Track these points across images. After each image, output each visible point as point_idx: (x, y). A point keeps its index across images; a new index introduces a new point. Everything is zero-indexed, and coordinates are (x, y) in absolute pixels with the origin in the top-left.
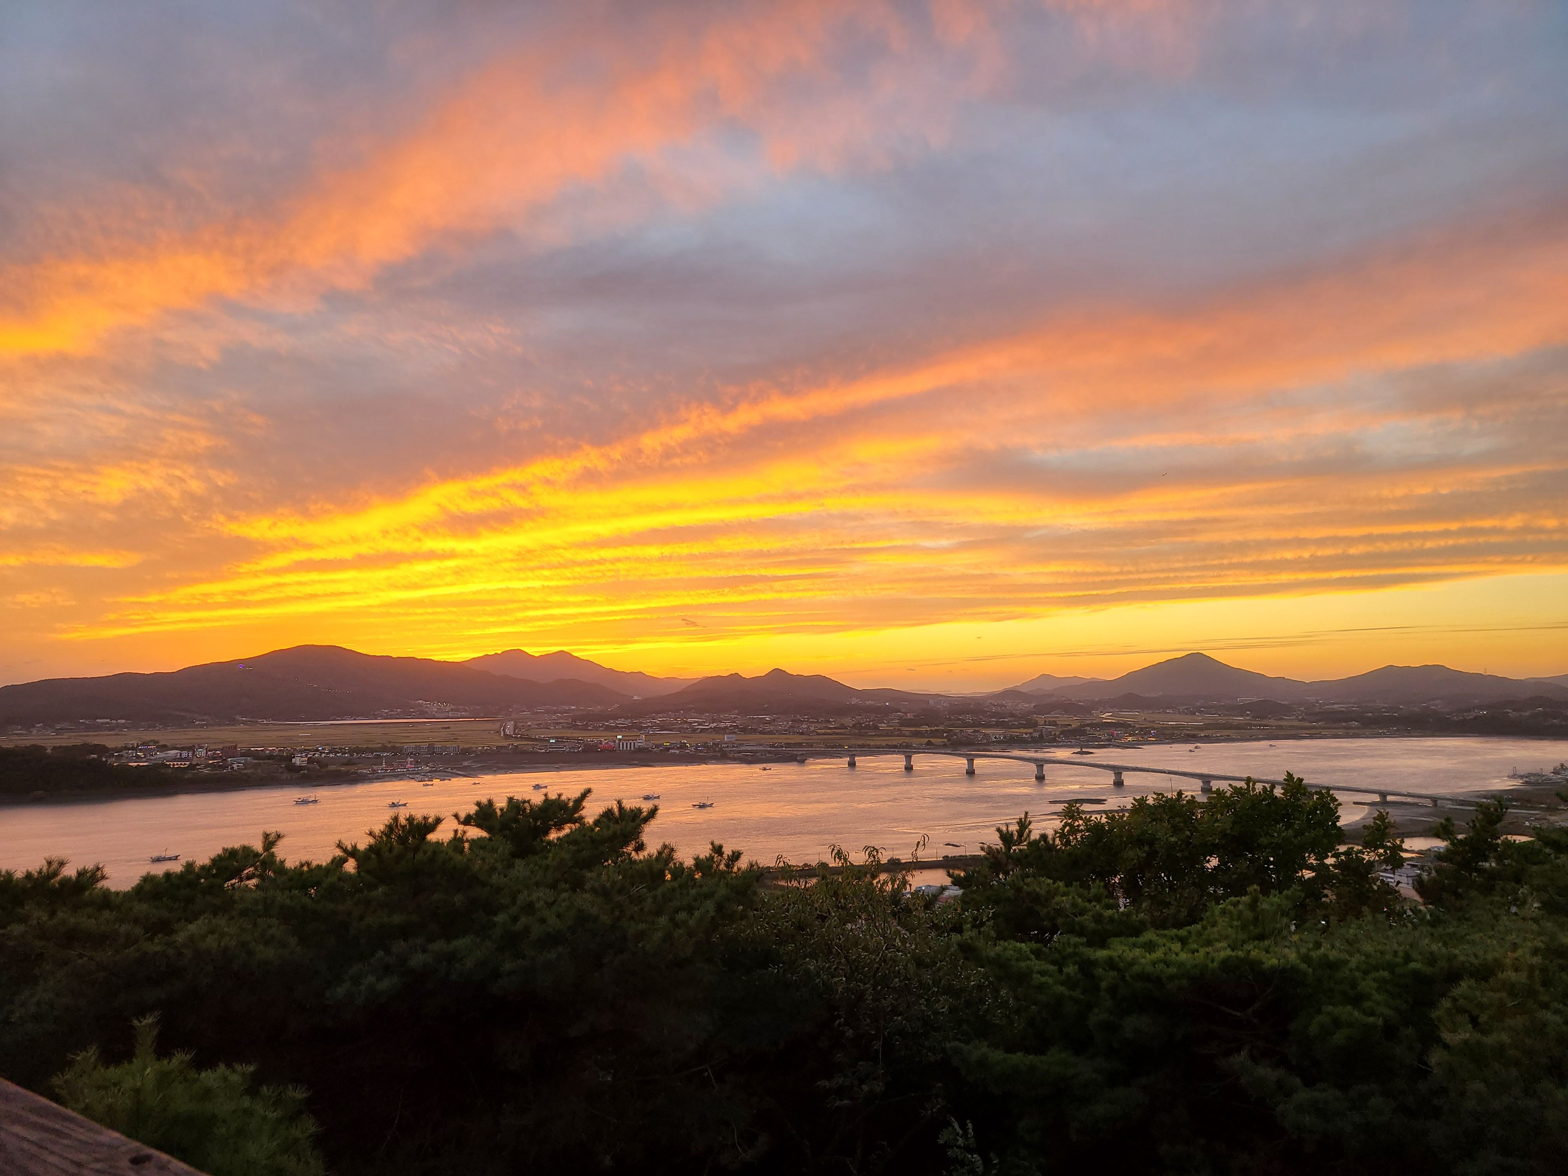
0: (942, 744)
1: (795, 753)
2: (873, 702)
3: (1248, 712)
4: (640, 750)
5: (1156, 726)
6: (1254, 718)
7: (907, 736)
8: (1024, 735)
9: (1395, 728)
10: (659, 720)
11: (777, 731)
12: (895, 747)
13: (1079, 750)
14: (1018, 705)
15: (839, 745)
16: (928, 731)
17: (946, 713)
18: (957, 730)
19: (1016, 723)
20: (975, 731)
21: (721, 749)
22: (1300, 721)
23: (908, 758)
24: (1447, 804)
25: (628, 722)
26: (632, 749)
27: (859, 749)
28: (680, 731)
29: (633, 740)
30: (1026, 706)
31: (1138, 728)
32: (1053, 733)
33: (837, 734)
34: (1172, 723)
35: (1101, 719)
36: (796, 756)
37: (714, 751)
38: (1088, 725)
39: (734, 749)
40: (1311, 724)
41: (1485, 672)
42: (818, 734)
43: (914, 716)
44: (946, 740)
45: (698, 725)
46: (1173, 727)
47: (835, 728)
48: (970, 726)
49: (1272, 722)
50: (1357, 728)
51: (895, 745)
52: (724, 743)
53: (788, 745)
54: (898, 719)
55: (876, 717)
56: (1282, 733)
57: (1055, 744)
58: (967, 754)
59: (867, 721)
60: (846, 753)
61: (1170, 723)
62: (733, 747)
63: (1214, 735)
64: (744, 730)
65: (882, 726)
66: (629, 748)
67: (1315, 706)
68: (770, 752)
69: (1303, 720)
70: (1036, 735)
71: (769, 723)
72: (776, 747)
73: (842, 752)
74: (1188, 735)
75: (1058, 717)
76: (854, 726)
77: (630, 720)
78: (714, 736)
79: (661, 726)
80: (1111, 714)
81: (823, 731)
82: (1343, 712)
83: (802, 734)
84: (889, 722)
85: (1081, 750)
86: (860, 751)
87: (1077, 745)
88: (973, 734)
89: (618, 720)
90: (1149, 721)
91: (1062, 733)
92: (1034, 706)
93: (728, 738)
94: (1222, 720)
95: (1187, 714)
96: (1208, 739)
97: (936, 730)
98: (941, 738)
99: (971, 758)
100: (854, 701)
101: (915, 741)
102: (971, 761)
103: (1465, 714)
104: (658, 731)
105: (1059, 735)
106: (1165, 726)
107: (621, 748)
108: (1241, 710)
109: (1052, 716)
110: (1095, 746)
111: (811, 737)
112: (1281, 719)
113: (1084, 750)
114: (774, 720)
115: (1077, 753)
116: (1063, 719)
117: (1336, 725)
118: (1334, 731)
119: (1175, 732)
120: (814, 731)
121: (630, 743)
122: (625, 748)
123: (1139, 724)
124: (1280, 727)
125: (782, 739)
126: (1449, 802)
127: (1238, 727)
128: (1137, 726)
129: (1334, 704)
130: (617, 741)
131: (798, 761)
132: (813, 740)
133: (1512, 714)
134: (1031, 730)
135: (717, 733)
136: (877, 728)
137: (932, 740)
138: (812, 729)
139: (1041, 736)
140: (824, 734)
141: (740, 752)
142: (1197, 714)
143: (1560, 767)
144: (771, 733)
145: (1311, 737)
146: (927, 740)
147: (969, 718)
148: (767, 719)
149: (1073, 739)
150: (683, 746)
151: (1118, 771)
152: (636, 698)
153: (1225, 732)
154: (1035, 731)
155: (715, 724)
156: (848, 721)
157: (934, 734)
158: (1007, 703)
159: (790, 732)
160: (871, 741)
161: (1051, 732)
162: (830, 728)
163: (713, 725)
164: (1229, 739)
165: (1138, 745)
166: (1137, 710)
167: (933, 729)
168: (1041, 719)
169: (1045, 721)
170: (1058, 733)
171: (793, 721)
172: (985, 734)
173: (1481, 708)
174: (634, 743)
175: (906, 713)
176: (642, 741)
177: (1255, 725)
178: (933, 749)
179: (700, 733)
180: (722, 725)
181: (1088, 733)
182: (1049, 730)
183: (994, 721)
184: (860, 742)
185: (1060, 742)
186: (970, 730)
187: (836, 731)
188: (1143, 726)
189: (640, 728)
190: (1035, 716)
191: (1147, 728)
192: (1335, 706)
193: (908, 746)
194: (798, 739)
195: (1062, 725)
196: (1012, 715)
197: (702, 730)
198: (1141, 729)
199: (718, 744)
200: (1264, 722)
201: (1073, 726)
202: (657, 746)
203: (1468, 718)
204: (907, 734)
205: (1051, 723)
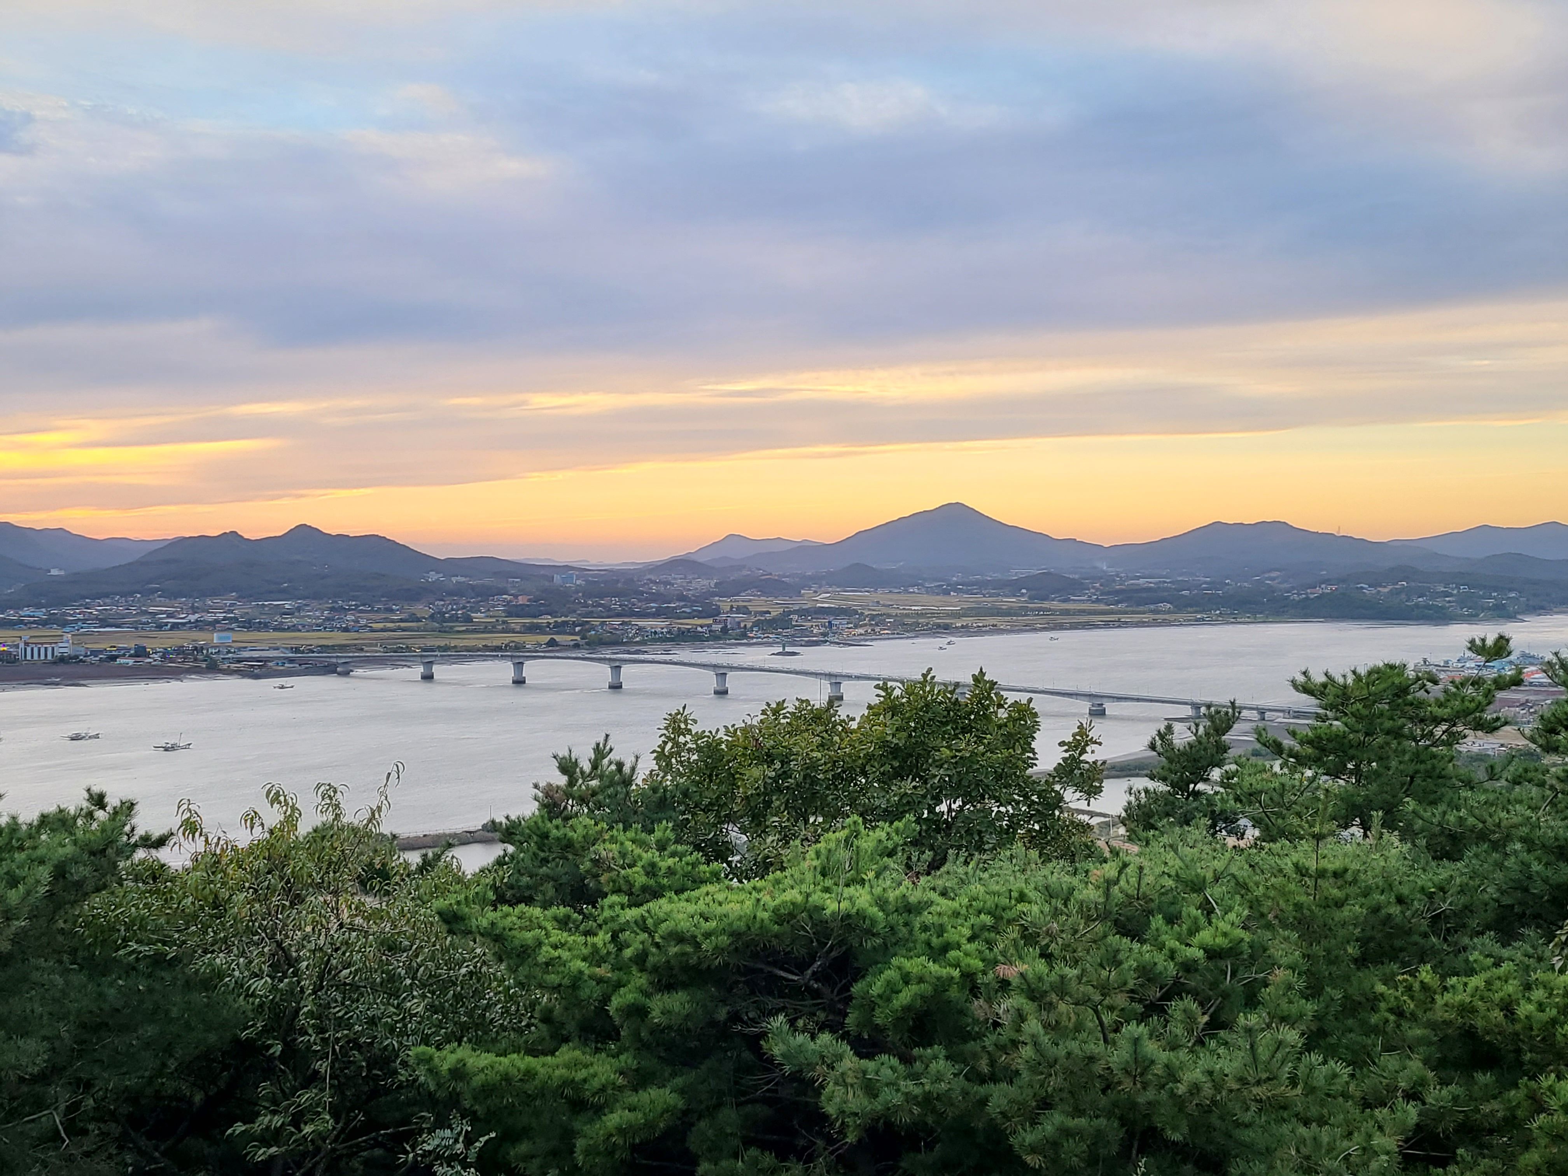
0: (572, 643)
1: (334, 660)
2: (463, 579)
3: (1024, 591)
4: (62, 660)
5: (893, 612)
6: (1032, 598)
7: (517, 633)
8: (699, 629)
9: (1218, 612)
10: (97, 610)
11: (304, 626)
12: (498, 649)
13: (781, 650)
14: (691, 582)
15: (407, 647)
16: (550, 624)
17: (580, 594)
18: (596, 621)
19: (688, 610)
20: (623, 623)
21: (207, 656)
22: (1093, 602)
23: (519, 666)
24: (1278, 717)
25: (41, 614)
26: (49, 657)
27: (439, 654)
28: (136, 628)
29: (51, 643)
30: (703, 584)
31: (867, 616)
32: (742, 625)
33: (404, 630)
34: (916, 608)
35: (814, 603)
36: (336, 665)
37: (196, 660)
38: (795, 612)
39: (230, 655)
40: (1108, 608)
41: (1338, 532)
42: (373, 630)
43: (529, 600)
44: (578, 638)
45: (168, 617)
46: (919, 615)
47: (401, 620)
48: (619, 615)
49: (1056, 605)
50: (1169, 612)
51: (498, 647)
52: (212, 647)
53: (324, 648)
54: (504, 606)
55: (469, 602)
56: (1067, 620)
57: (745, 641)
58: (610, 660)
59: (452, 609)
60: (419, 659)
61: (913, 608)
62: (229, 652)
63: (975, 625)
64: (248, 625)
65: (478, 617)
66: (42, 657)
67: (1114, 581)
68: (291, 660)
69: (1097, 601)
70: (717, 627)
71: (290, 613)
72: (303, 652)
73: (412, 659)
74: (939, 626)
75: (750, 601)
76: (432, 617)
77: (44, 610)
78: (195, 634)
79: (100, 620)
80: (828, 595)
81: (381, 625)
82: (1151, 588)
83: (346, 630)
84: (489, 610)
85: (784, 649)
86: (441, 656)
87: (778, 643)
88: (621, 627)
89: (22, 610)
90: (884, 605)
91: (756, 624)
92: (716, 584)
93: (219, 638)
94: (988, 601)
95: (938, 594)
96: (966, 631)
97: (563, 621)
98: (572, 634)
99: (617, 664)
100: (433, 577)
101: (530, 640)
102: (617, 669)
103: (1309, 591)
104: (95, 627)
105: (752, 627)
106: (905, 612)
107: (29, 658)
108: (1014, 587)
109: (741, 600)
110: (803, 643)
111: (361, 636)
112: (1067, 600)
113: (788, 649)
114: (299, 609)
115: (778, 654)
116: (758, 603)
117: (1141, 608)
118: (1136, 618)
119: (920, 621)
120: (366, 626)
121: (46, 648)
122: (36, 657)
123: (869, 610)
124: (1066, 612)
125: (314, 638)
126: (1281, 714)
127: (1009, 613)
128: (867, 613)
129: (1139, 578)
130: (22, 645)
131: (339, 674)
132: (364, 639)
133: (1369, 591)
134: (710, 621)
135: (201, 630)
136: (469, 620)
137: (556, 637)
138: (363, 622)
139: (725, 630)
140: (382, 630)
141: (239, 661)
142: (952, 593)
143: (1422, 663)
144: (294, 628)
145: (1107, 625)
146: (549, 637)
147: (615, 603)
148: (287, 606)
149: (772, 633)
150: (140, 652)
151: (836, 679)
152: (54, 572)
153: (991, 621)
154: (715, 621)
155: (197, 616)
156: (422, 609)
157: (560, 628)
158: (675, 579)
159: (325, 628)
160: (459, 641)
161: (739, 623)
162: (393, 621)
163: (193, 618)
164: (995, 630)
165: (866, 640)
166: (867, 589)
167: (559, 620)
168: (725, 604)
169: (732, 607)
170: (749, 625)
171: (332, 609)
172: (640, 629)
173: (1328, 582)
174: (53, 648)
175: (516, 596)
176: (65, 646)
177: (1032, 610)
178: (557, 651)
179: (170, 630)
180: (209, 617)
181: (794, 623)
182: (737, 620)
183: (653, 607)
184: (442, 643)
185: (753, 638)
186: (616, 622)
187: (403, 625)
188: (874, 613)
189: (64, 624)
190: (717, 598)
191: (881, 615)
192: (1142, 581)
193: (519, 647)
194: (340, 638)
195: (756, 613)
196: (682, 598)
197: (175, 626)
198: (873, 617)
199: (202, 648)
200: (1046, 605)
201: (773, 614)
202: (95, 653)
203: (1312, 596)
204: (518, 628)
205: (739, 610)
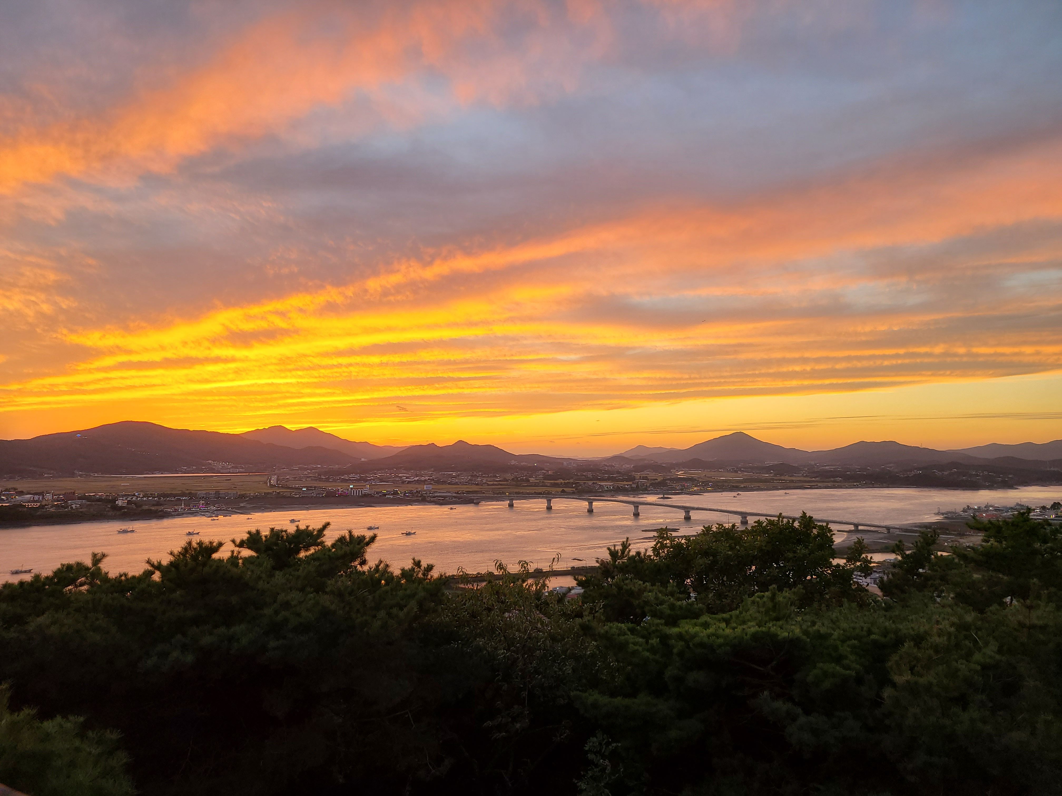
0: (571, 492)
1: (473, 497)
2: (526, 464)
3: (772, 471)
4: (365, 495)
5: (713, 480)
6: (775, 475)
7: (549, 487)
8: (626, 486)
9: (864, 482)
10: (379, 475)
11: (460, 483)
12: (540, 494)
13: (662, 496)
14: (622, 466)
15: (503, 492)
16: (562, 483)
17: (575, 471)
18: (582, 482)
19: (621, 478)
20: (593, 483)
21: (422, 495)
22: (804, 477)
23: (549, 501)
24: (896, 532)
25: (357, 476)
26: (360, 494)
27: (516, 495)
28: (394, 483)
29: (361, 489)
30: (627, 466)
31: (701, 482)
32: (645, 485)
33: (501, 485)
34: (723, 478)
35: (677, 475)
36: (473, 499)
37: (417, 496)
38: (668, 479)
39: (431, 495)
40: (811, 479)
41: (921, 446)
42: (488, 485)
43: (553, 473)
44: (574, 489)
45: (406, 479)
46: (723, 481)
47: (500, 481)
48: (591, 480)
49: (787, 478)
50: (840, 482)
51: (540, 493)
52: (424, 491)
53: (468, 492)
54: (543, 475)
55: (528, 473)
56: (792, 485)
57: (647, 492)
58: (588, 499)
59: (521, 476)
60: (507, 498)
61: (721, 478)
62: (430, 493)
63: (750, 486)
64: (438, 482)
65: (532, 480)
66: (358, 494)
67: (814, 467)
68: (455, 497)
69: (806, 476)
70: (634, 486)
71: (455, 477)
72: (460, 494)
73: (504, 497)
74: (733, 486)
75: (648, 474)
76: (513, 479)
77: (358, 475)
78: (417, 486)
79: (380, 479)
80: (683, 472)
81: (492, 483)
82: (831, 471)
83: (477, 484)
84: (536, 477)
85: (664, 496)
86: (517, 496)
87: (660, 493)
88: (592, 485)
89: (350, 475)
90: (708, 477)
91: (651, 484)
92: (633, 467)
93: (426, 487)
94: (756, 476)
95: (732, 472)
96: (746, 489)
97: (568, 482)
98: (571, 488)
99: (591, 501)
100: (513, 462)
101: (553, 490)
102: (590, 504)
103: (908, 473)
104: (378, 482)
105: (649, 486)
106: (717, 480)
107: (352, 494)
108: (768, 469)
109: (644, 474)
110: (672, 493)
111: (484, 487)
112: (793, 476)
113: (665, 496)
114: (458, 475)
115: (661, 498)
116: (652, 475)
117: (827, 480)
118: (825, 484)
119: (725, 484)
120: (486, 483)
121: (359, 491)
122: (355, 494)
123: (702, 479)
124: (792, 481)
125: (465, 488)
126: (898, 530)
127: (766, 481)
128: (700, 480)
129: (826, 466)
130: (350, 489)
131: (475, 503)
132: (485, 489)
133: (938, 473)
134: (631, 483)
135: (419, 484)
136: (529, 481)
137: (564, 489)
138: (484, 481)
139: (637, 487)
140: (492, 485)
141: (434, 497)
142: (739, 472)
143: (967, 507)
144: (456, 484)
145: (811, 488)
146: (561, 489)
147: (590, 475)
148: (454, 474)
149: (658, 489)
150: (396, 493)
151: (687, 510)
152: (363, 460)
153: (757, 484)
154: (633, 483)
155: (418, 478)
156: (509, 476)
157: (566, 485)
158: (615, 464)
159: (469, 484)
160: (524, 490)
161: (643, 484)
162: (497, 481)
163: (416, 479)
164: (759, 489)
165: (700, 493)
166: (700, 470)
167: (566, 481)
168: (638, 475)
169: (640, 477)
170: (648, 485)
171: (472, 476)
172: (600, 485)
173: (919, 469)
174: (362, 491)
175: (548, 471)
176: (367, 489)
177: (776, 480)
178: (566, 495)
179: (407, 484)
180: (423, 479)
181: (668, 484)
182: (643, 482)
183: (606, 477)
184: (517, 491)
185: (650, 491)
186: (590, 483)
187: (501, 483)
188: (704, 480)
189: (366, 481)
190: (634, 473)
191: (707, 481)
192: (827, 467)
193: (549, 493)
194: (475, 488)
195: (651, 479)
196: (618, 472)
197: (409, 482)
198: (703, 482)
199: (420, 491)
200: (782, 478)
201: (659, 480)
202: (377, 493)
203: (910, 476)
204: (549, 485)
205: (644, 478)
